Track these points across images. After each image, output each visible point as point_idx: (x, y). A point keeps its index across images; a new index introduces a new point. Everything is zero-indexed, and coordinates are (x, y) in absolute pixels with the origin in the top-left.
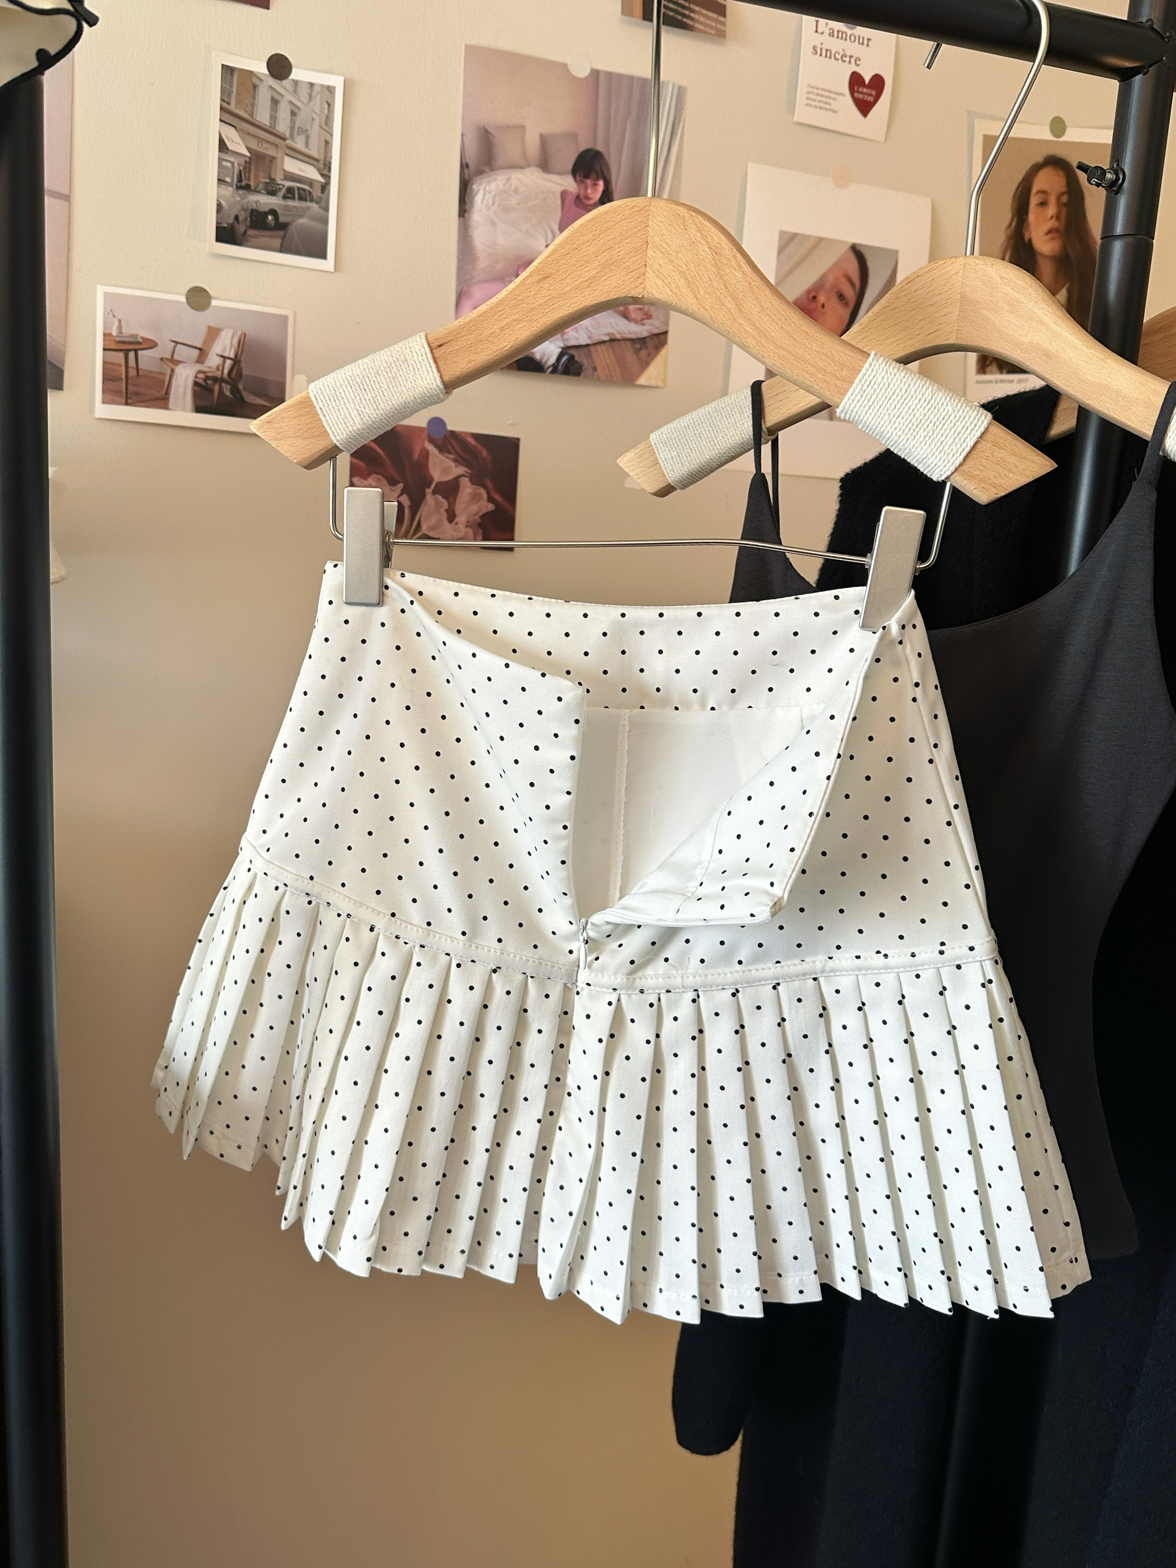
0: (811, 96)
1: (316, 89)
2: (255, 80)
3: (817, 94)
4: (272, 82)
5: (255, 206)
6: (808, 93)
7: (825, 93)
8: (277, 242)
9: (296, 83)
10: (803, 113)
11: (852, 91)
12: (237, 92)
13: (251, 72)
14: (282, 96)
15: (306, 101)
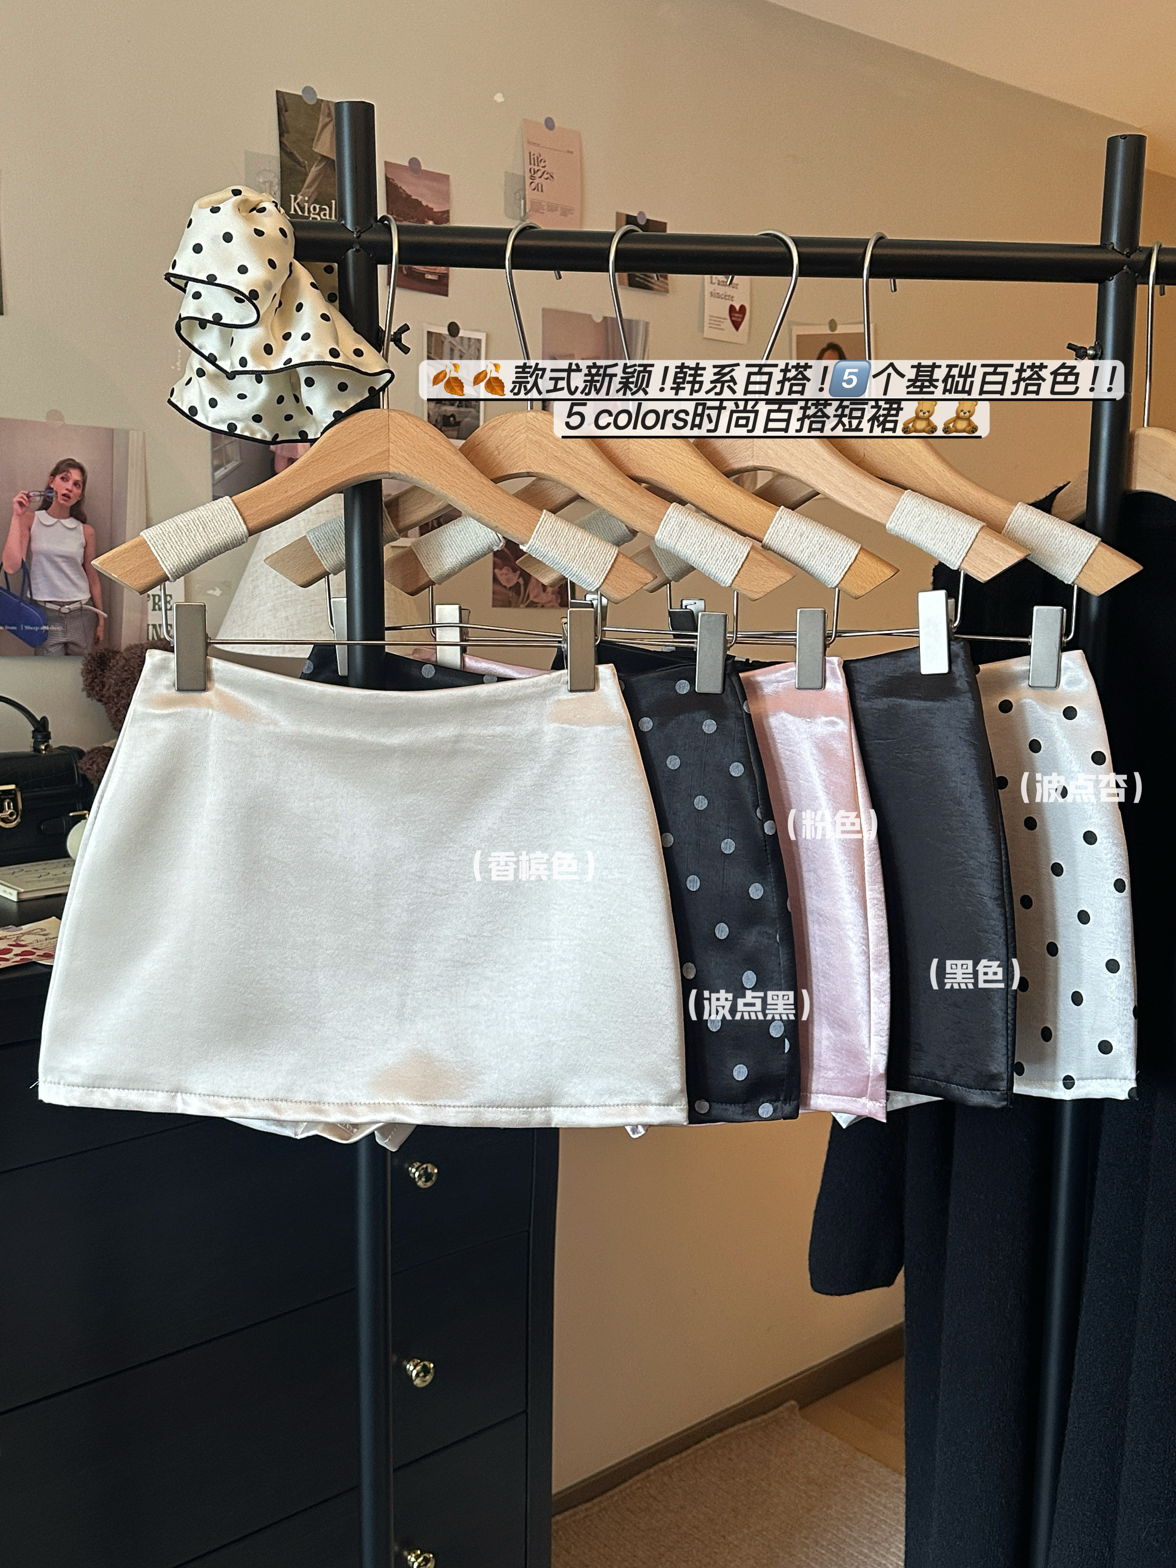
0: (713, 322)
1: (472, 341)
2: (443, 339)
3: (715, 321)
4: (450, 339)
5: (444, 413)
6: (710, 320)
7: (719, 319)
8: (455, 433)
9: (462, 337)
10: (708, 333)
11: (731, 316)
12: (435, 347)
13: (440, 334)
14: (455, 346)
15: (466, 348)
